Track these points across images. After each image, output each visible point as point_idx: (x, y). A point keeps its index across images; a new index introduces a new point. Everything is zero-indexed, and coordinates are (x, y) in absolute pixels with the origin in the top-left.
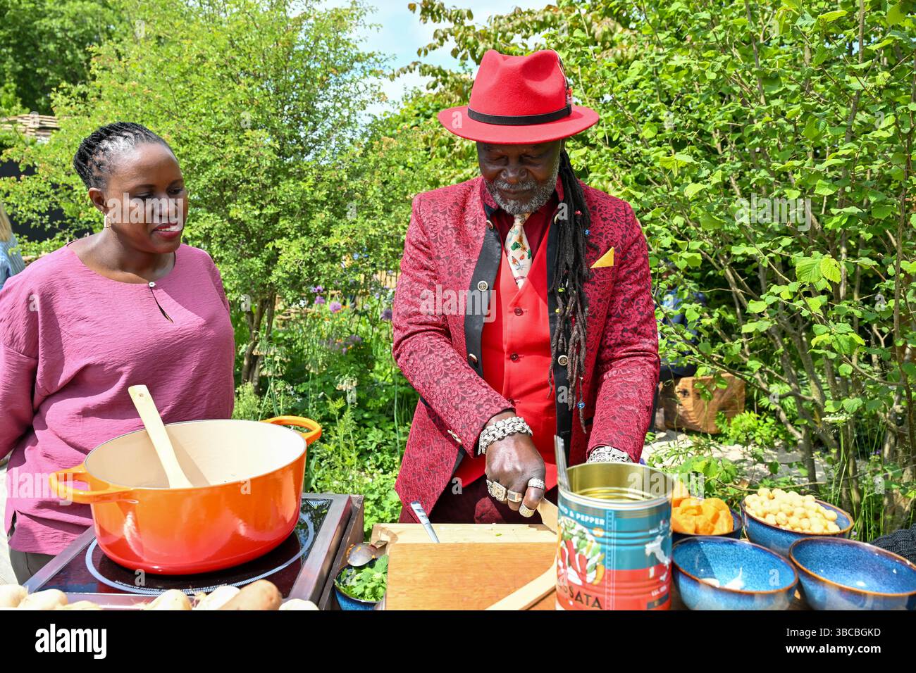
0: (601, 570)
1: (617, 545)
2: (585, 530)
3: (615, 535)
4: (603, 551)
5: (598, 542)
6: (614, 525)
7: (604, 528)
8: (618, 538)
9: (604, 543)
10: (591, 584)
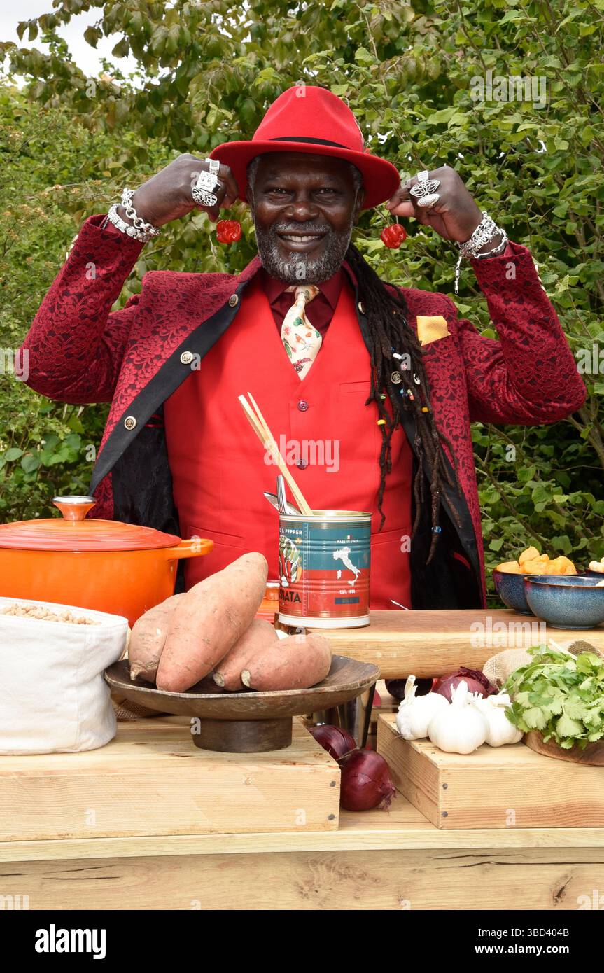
0: (300, 569)
1: (311, 550)
2: (291, 541)
3: (309, 542)
4: (301, 555)
5: (298, 549)
6: (308, 534)
7: (301, 537)
8: (311, 545)
9: (302, 549)
10: (294, 583)
